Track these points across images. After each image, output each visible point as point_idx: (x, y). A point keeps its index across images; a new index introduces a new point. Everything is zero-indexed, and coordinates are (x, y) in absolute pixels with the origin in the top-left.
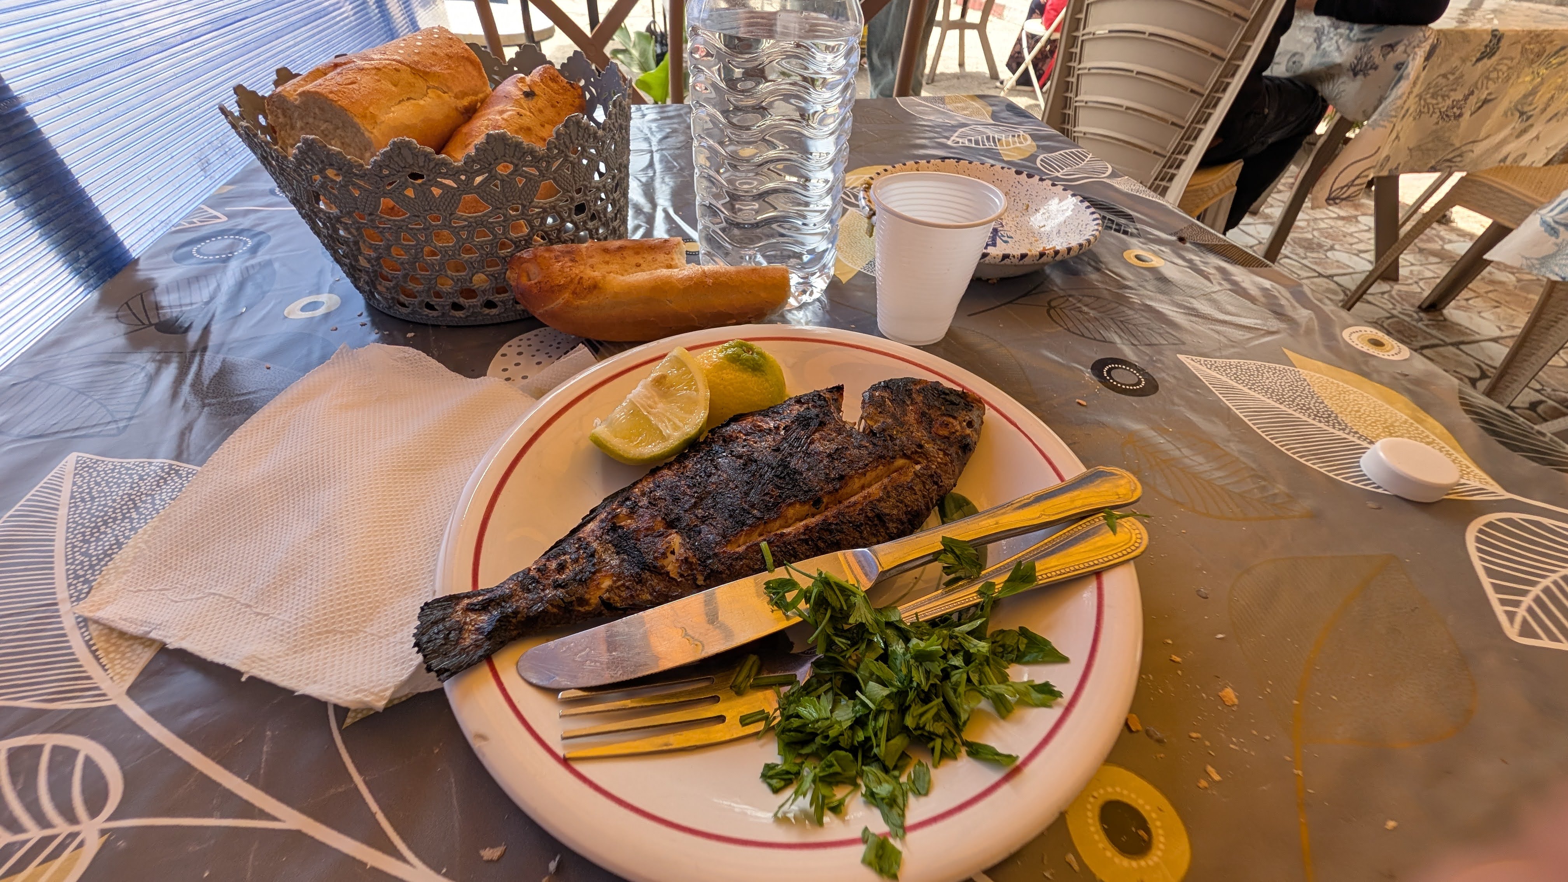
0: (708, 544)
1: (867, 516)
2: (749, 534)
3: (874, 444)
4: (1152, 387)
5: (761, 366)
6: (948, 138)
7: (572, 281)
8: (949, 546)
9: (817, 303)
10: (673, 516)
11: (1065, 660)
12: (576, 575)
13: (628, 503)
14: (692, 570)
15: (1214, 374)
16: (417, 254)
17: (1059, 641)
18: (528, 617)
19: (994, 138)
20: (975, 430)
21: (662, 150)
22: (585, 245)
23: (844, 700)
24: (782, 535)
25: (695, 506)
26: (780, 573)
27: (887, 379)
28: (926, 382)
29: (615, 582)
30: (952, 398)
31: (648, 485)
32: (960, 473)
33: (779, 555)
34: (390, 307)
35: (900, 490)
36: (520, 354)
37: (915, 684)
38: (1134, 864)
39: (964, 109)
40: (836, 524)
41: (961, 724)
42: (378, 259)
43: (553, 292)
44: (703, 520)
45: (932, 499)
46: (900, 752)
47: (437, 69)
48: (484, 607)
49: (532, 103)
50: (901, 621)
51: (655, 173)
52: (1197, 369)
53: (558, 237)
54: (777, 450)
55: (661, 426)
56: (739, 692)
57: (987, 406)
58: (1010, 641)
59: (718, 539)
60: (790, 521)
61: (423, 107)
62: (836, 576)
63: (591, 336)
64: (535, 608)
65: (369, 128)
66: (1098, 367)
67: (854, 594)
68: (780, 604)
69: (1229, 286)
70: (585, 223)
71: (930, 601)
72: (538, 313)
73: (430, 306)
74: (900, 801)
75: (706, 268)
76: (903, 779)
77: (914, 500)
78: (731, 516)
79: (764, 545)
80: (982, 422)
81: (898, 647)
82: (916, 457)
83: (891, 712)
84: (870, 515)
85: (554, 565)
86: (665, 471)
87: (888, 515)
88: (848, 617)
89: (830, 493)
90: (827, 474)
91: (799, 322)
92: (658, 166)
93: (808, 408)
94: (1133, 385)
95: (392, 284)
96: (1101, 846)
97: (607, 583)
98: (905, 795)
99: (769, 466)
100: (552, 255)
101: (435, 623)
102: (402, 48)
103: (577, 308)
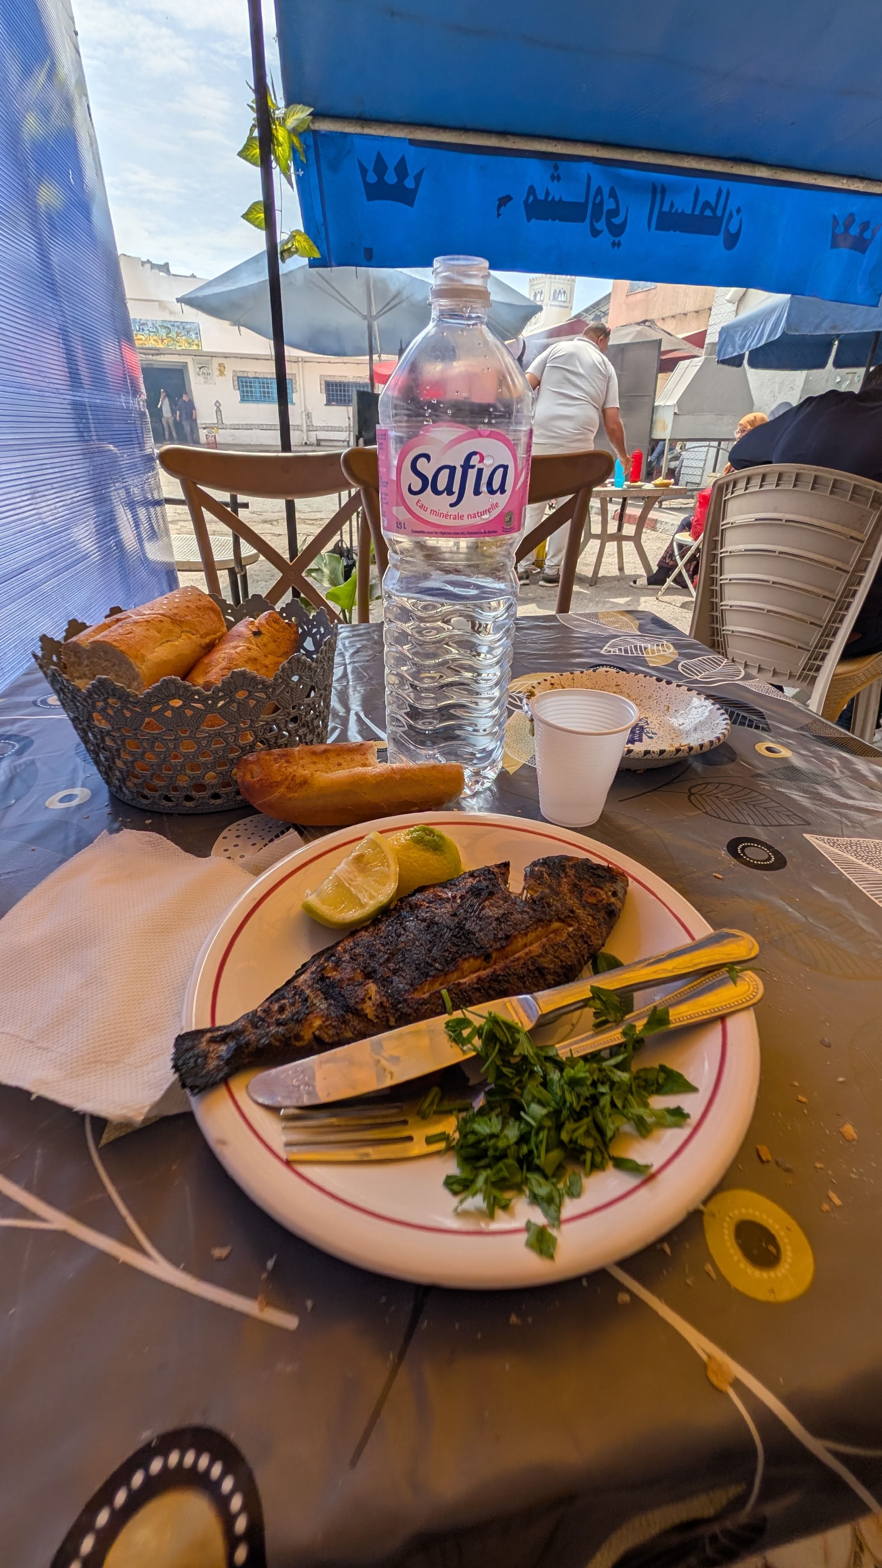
0: (399, 992)
1: (528, 969)
2: (432, 983)
3: (534, 910)
4: (780, 862)
5: (440, 846)
6: (601, 648)
7: (286, 779)
8: (597, 993)
9: (488, 793)
10: (370, 969)
11: (694, 1090)
12: (293, 1015)
13: (333, 958)
14: (386, 1013)
15: (836, 851)
16: (165, 757)
17: (690, 1076)
18: (257, 1048)
19: (641, 647)
20: (619, 899)
21: (354, 662)
22: (297, 749)
23: (511, 1121)
24: (459, 984)
25: (388, 960)
26: (458, 1014)
27: (545, 856)
28: (577, 858)
29: (324, 1022)
30: (599, 872)
31: (349, 944)
32: (608, 935)
33: (456, 1000)
34: (134, 799)
35: (556, 947)
36: (238, 836)
37: (568, 1104)
38: (765, 1275)
39: (614, 623)
40: (504, 976)
41: (607, 1140)
42: (133, 762)
43: (271, 787)
44: (395, 972)
45: (583, 956)
46: (557, 1164)
47: (189, 618)
48: (223, 1039)
49: (259, 640)
50: (557, 1055)
51: (348, 682)
52: (821, 847)
53: (276, 743)
54: (455, 915)
55: (360, 896)
56: (424, 1116)
57: (630, 880)
58: (651, 1076)
59: (407, 988)
60: (465, 973)
61: (177, 646)
62: (503, 1016)
63: (298, 822)
64: (263, 1041)
65: (139, 664)
66: (732, 847)
67: (518, 1031)
68: (458, 1040)
69: (848, 773)
70: (297, 731)
71: (582, 1040)
72: (257, 803)
73: (167, 798)
74: (557, 1200)
75: (394, 766)
76: (561, 1186)
77: (568, 956)
78: (417, 969)
79: (444, 992)
80: (626, 892)
81: (555, 1075)
82: (569, 920)
83: (549, 1129)
84: (531, 968)
85: (276, 1007)
86: (363, 933)
87: (547, 968)
88: (513, 1050)
89: (497, 950)
90: (495, 935)
91: (472, 808)
92: (350, 676)
93: (480, 881)
94: (764, 861)
95: (140, 781)
96: (736, 1258)
97: (317, 1023)
98: (561, 1197)
99: (448, 928)
100: (272, 758)
101: (187, 1050)
102: (165, 604)
103: (290, 799)
